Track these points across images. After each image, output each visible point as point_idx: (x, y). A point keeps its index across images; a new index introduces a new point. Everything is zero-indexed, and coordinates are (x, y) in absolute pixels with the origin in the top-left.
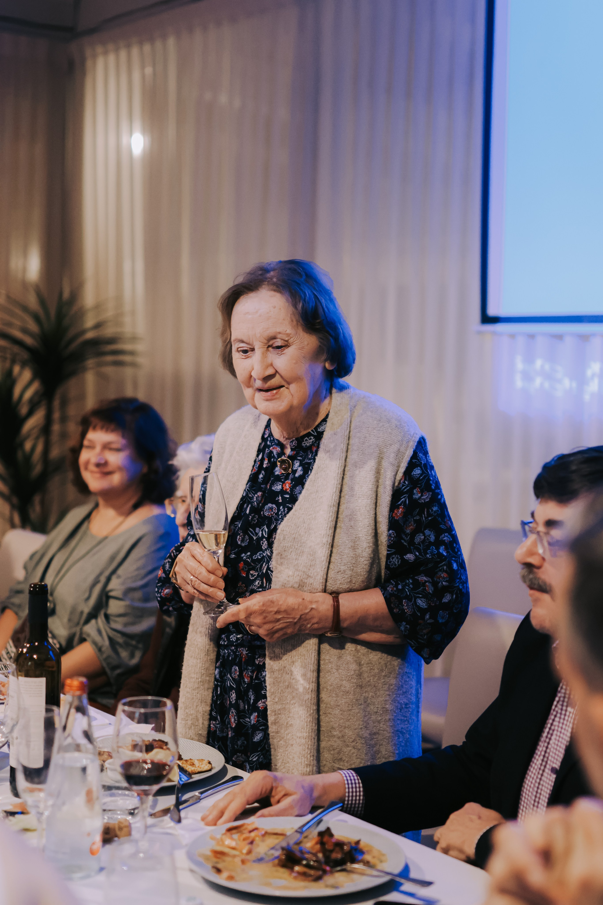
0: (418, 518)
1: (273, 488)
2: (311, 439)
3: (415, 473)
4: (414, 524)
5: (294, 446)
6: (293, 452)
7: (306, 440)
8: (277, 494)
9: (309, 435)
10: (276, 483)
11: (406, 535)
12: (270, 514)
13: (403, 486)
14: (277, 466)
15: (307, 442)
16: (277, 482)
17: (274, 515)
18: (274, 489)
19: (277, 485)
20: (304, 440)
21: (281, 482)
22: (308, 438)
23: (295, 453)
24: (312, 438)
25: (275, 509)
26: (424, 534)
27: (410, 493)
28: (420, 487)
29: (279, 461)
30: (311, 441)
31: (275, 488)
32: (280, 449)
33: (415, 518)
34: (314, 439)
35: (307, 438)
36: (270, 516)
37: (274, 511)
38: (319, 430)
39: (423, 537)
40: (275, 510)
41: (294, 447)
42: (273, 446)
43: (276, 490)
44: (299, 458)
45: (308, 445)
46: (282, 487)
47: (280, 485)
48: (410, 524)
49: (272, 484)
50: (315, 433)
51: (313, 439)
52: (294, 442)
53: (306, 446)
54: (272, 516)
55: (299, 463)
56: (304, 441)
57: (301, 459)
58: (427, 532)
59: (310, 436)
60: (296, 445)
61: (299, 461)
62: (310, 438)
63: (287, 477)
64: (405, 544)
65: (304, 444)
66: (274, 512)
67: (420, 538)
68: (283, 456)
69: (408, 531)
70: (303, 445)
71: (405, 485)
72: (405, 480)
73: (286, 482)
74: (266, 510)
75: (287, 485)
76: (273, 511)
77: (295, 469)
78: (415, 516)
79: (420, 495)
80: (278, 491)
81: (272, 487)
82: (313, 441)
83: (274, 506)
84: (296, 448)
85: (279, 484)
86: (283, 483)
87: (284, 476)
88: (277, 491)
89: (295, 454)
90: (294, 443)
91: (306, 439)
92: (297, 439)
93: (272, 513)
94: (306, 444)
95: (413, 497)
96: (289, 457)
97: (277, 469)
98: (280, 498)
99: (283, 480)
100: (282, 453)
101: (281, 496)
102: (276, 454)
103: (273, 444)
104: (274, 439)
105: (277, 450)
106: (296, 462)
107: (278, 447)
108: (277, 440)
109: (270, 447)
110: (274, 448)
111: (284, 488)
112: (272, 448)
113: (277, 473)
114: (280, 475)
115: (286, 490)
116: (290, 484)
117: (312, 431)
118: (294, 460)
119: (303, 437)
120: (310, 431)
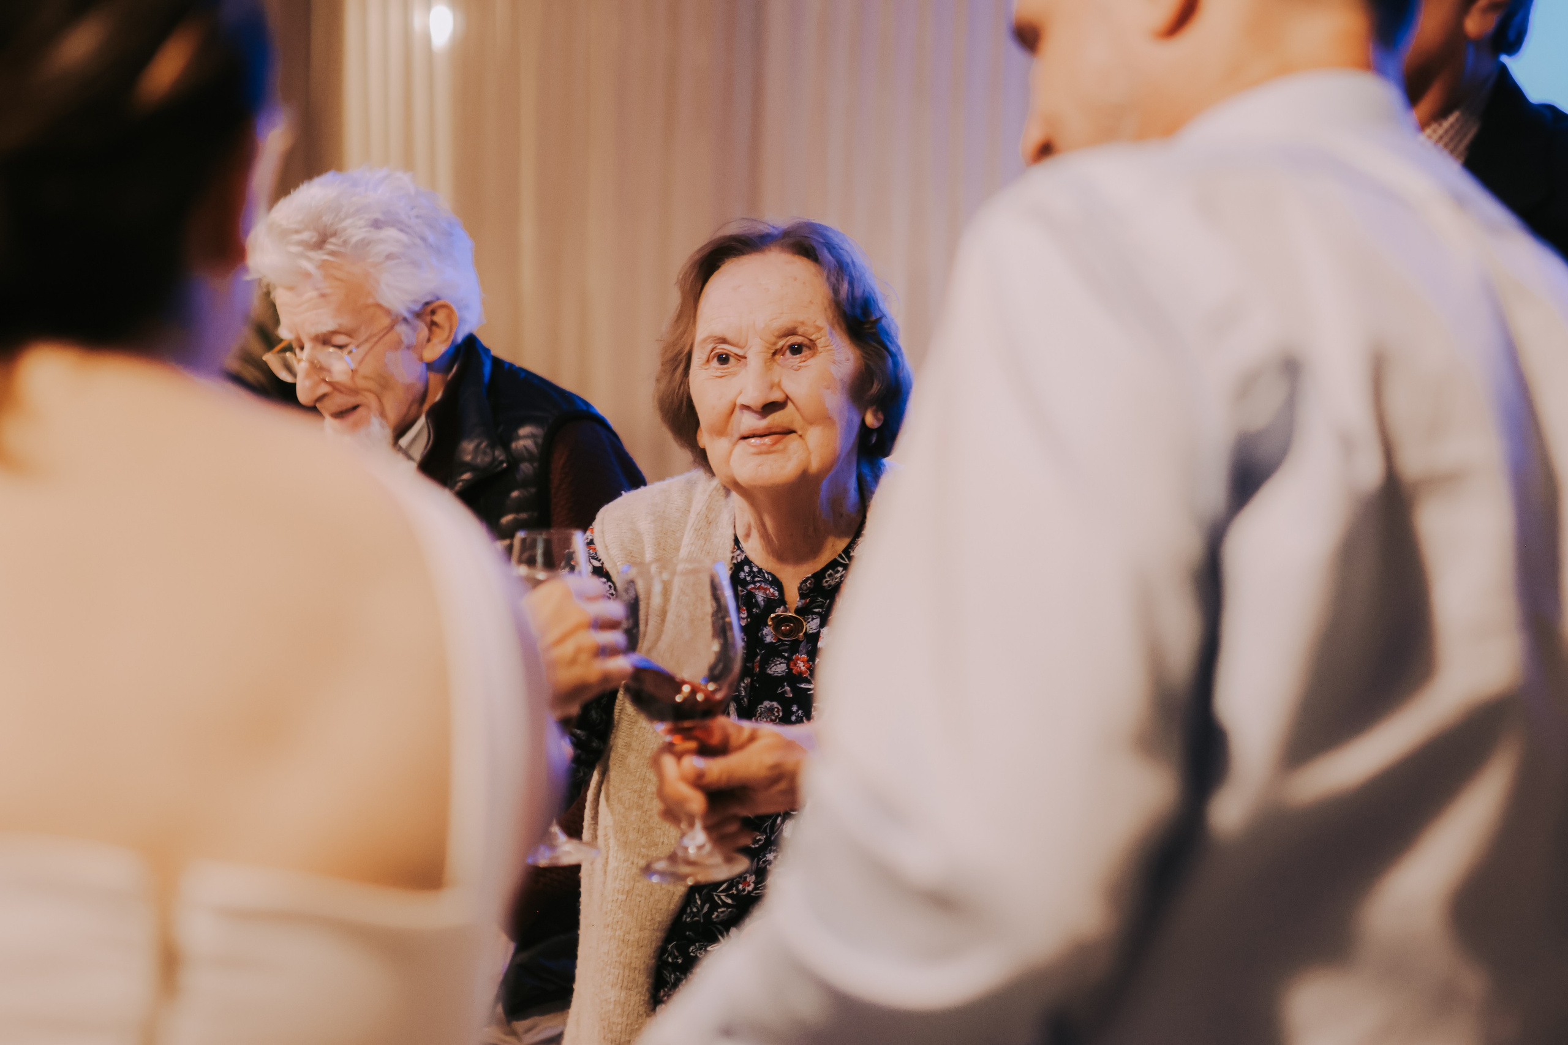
1: (768, 671)
2: (838, 572)
5: (806, 588)
6: (803, 601)
7: (830, 575)
8: (779, 681)
9: (834, 565)
10: (772, 661)
15: (831, 578)
16: (774, 659)
18: (772, 673)
19: (776, 665)
20: (827, 576)
21: (784, 657)
22: (833, 570)
23: (808, 600)
24: (841, 569)
25: (776, 708)
29: (771, 618)
30: (838, 575)
31: (773, 669)
32: (776, 593)
35: (830, 571)
37: (774, 713)
40: (778, 712)
41: (807, 591)
43: (776, 674)
44: (817, 610)
45: (834, 584)
46: (790, 669)
47: (781, 663)
49: (766, 662)
50: (846, 559)
52: (806, 583)
55: (818, 620)
56: (826, 578)
57: (821, 610)
59: (837, 567)
60: (810, 586)
61: (817, 616)
62: (836, 570)
63: (794, 647)
65: (827, 582)
68: (783, 607)
70: (825, 585)
73: (794, 657)
74: (761, 714)
75: (801, 664)
77: (811, 632)
80: (780, 675)
81: (766, 669)
83: (775, 704)
84: (811, 590)
85: (778, 662)
86: (789, 660)
87: (787, 645)
88: (777, 676)
89: (808, 603)
90: (809, 583)
91: (829, 573)
92: (810, 576)
93: (771, 717)
96: (797, 611)
97: (766, 631)
98: (788, 688)
99: (786, 655)
100: (782, 601)
101: (788, 686)
102: (764, 601)
103: (757, 579)
104: (760, 570)
105: (768, 592)
106: (813, 619)
107: (773, 588)
108: (769, 573)
109: (748, 583)
110: (759, 588)
111: (792, 669)
112: (753, 586)
113: (769, 639)
114: (775, 643)
115: (801, 673)
116: (808, 661)
117: (840, 556)
118: (808, 615)
119: (822, 571)
120: (837, 557)
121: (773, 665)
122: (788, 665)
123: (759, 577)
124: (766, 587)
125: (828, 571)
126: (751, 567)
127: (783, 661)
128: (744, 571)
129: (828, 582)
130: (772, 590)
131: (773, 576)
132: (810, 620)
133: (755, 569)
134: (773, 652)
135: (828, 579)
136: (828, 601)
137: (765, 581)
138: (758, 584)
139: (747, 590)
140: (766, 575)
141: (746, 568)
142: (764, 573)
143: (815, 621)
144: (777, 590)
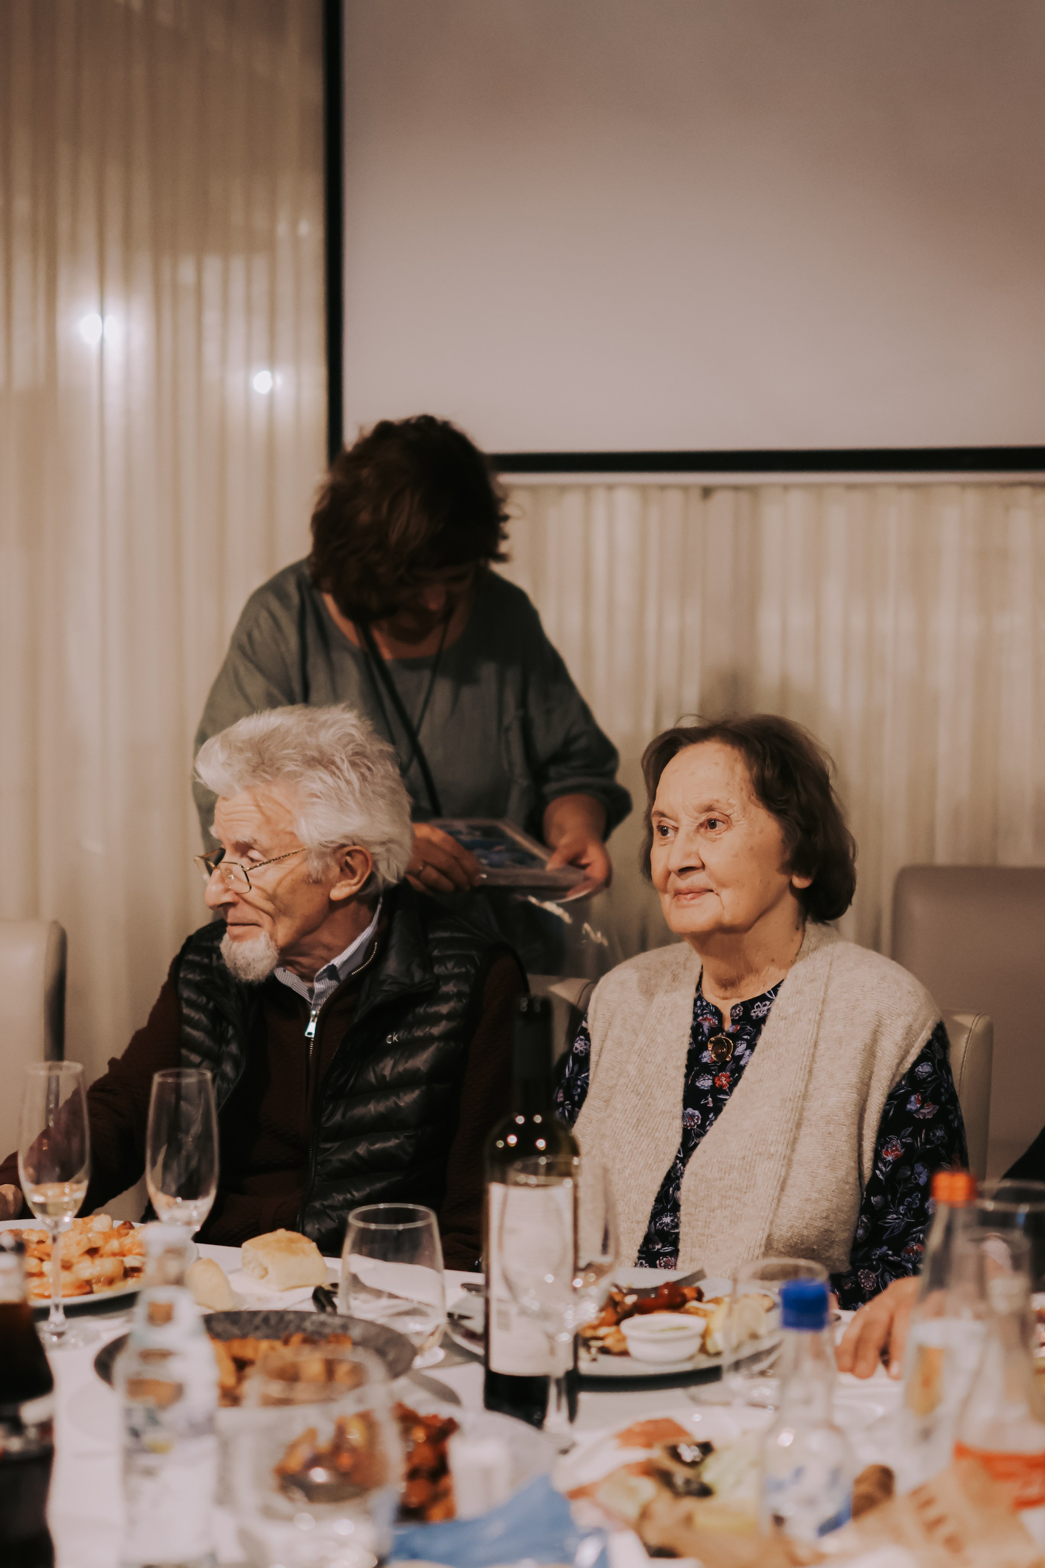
1: (697, 1084)
2: (766, 1005)
3: (921, 1070)
5: (737, 1015)
6: (734, 1027)
7: (758, 1007)
8: (704, 1093)
9: (763, 999)
10: (702, 1076)
12: (688, 1124)
14: (707, 1049)
15: (759, 1009)
16: (704, 1074)
17: (695, 1127)
18: (700, 1086)
19: (704, 1080)
20: (755, 1007)
21: (712, 1075)
22: (761, 1004)
23: (738, 1028)
24: (768, 1004)
25: (699, 1117)
28: (922, 1094)
29: (711, 1042)
31: (701, 1083)
32: (717, 1022)
35: (759, 1003)
36: (689, 1128)
37: (696, 1121)
40: (698, 1119)
41: (737, 1018)
42: (705, 1016)
43: (702, 1088)
44: (745, 1037)
45: (760, 1015)
46: (714, 1083)
47: (709, 1079)
50: (774, 995)
52: (739, 1008)
53: (757, 1016)
54: (692, 1129)
55: (747, 1044)
56: (754, 1009)
57: (749, 1038)
59: (765, 1001)
60: (741, 1013)
61: (745, 1042)
62: (764, 1003)
63: (722, 1068)
65: (754, 1012)
66: (696, 1123)
68: (720, 1034)
70: (753, 1014)
73: (720, 1074)
75: (723, 1079)
76: (694, 1121)
77: (735, 1052)
80: (706, 1089)
81: (696, 1081)
82: (767, 1010)
83: (697, 1113)
84: (741, 1018)
85: (707, 1078)
86: (715, 1076)
87: (717, 1066)
88: (703, 1089)
89: (738, 1031)
90: (739, 1011)
91: (757, 1004)
92: (743, 1005)
93: (693, 1124)
94: (756, 1013)
95: (905, 1108)
96: (729, 1035)
97: (705, 1054)
98: (710, 1099)
99: (714, 1073)
100: (719, 1028)
101: (711, 1097)
102: (708, 1029)
103: (705, 1011)
104: (708, 1004)
105: (711, 1022)
106: (741, 1044)
107: (715, 1018)
108: (713, 1006)
110: (705, 1019)
111: (716, 1083)
112: (701, 1018)
113: (704, 1060)
114: (709, 1063)
115: (722, 1086)
116: (729, 1077)
117: (769, 992)
118: (738, 1041)
119: (753, 1001)
120: (766, 992)
121: (702, 1079)
122: (713, 1080)
123: (706, 1010)
124: (711, 1018)
125: (757, 1003)
126: (704, 1002)
127: (711, 1078)
129: (757, 1012)
130: (714, 1020)
131: (717, 1008)
132: (739, 1045)
134: (706, 1069)
135: (756, 1010)
136: (754, 1031)
137: (711, 1012)
139: (697, 1021)
140: (711, 1008)
141: (699, 1003)
143: (742, 1045)
144: (717, 1020)
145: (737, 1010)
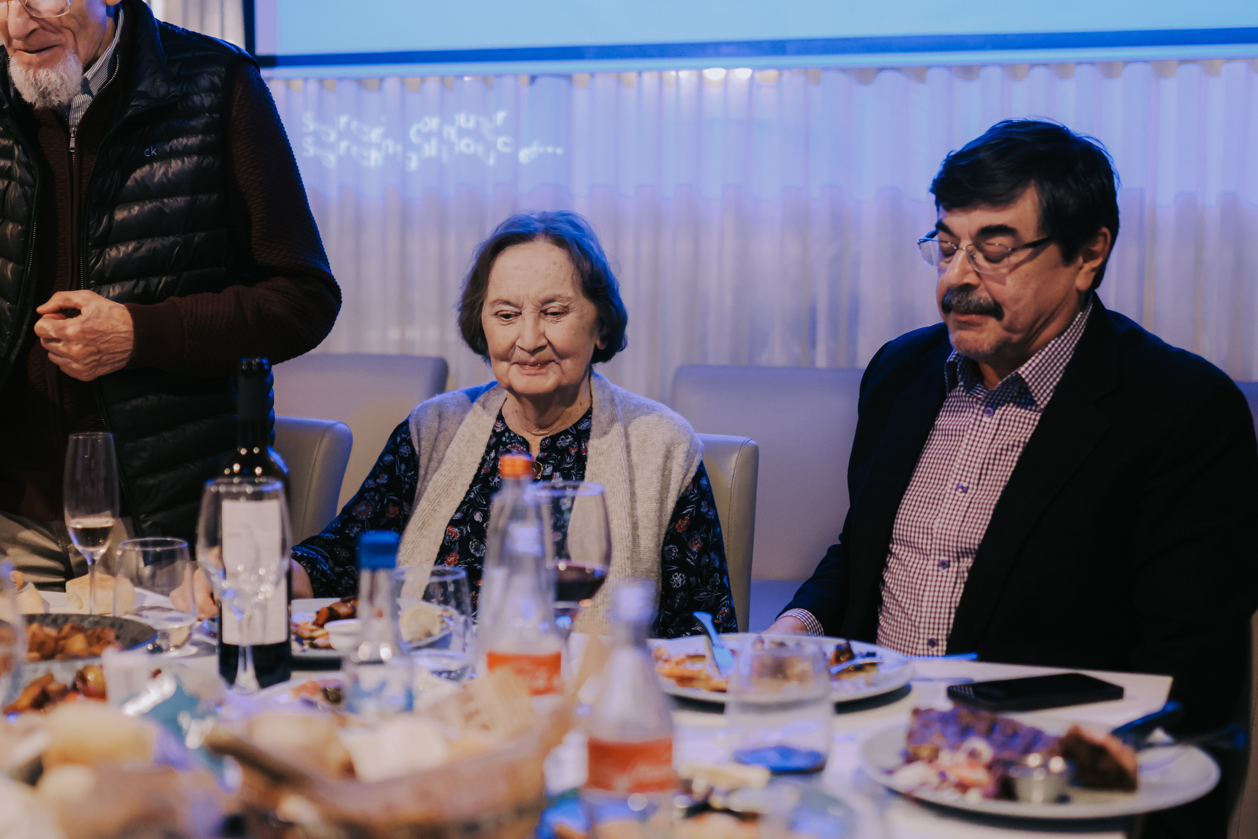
0: (703, 535)
2: (568, 438)
3: (703, 483)
4: (701, 542)
5: (546, 445)
6: (543, 454)
7: (562, 439)
9: (566, 432)
11: (693, 553)
13: (691, 494)
15: (563, 441)
20: (560, 439)
22: (565, 436)
23: (546, 454)
24: (570, 437)
26: (709, 557)
27: (698, 504)
28: (707, 500)
30: (568, 440)
33: (702, 535)
34: (572, 439)
35: (563, 436)
38: (579, 428)
39: (708, 560)
41: (544, 448)
44: (551, 462)
45: (564, 445)
48: (696, 542)
50: (575, 431)
51: (570, 439)
52: (547, 440)
53: (561, 446)
55: (552, 467)
56: (559, 441)
57: (554, 462)
58: (713, 555)
59: (568, 434)
60: (549, 444)
62: (567, 436)
64: (692, 563)
67: (705, 561)
69: (695, 549)
70: (558, 445)
71: (693, 494)
72: (694, 487)
77: (546, 474)
78: (701, 533)
79: (707, 509)
82: (570, 442)
84: (548, 447)
89: (546, 456)
90: (547, 442)
91: (562, 437)
92: (551, 437)
95: (700, 511)
96: (537, 460)
103: (513, 441)
104: (515, 435)
106: (548, 467)
107: (523, 446)
108: (521, 437)
109: (507, 444)
112: (510, 446)
117: (571, 428)
118: (544, 465)
119: (558, 435)
120: (568, 428)
124: (518, 446)
125: (561, 436)
126: (510, 434)
128: (505, 436)
129: (560, 444)
130: (522, 448)
131: (524, 439)
132: (545, 468)
133: (512, 435)
135: (560, 442)
136: (559, 457)
137: (519, 442)
138: (514, 444)
140: (519, 438)
141: (507, 434)
142: (517, 437)
144: (525, 448)
145: (546, 442)
